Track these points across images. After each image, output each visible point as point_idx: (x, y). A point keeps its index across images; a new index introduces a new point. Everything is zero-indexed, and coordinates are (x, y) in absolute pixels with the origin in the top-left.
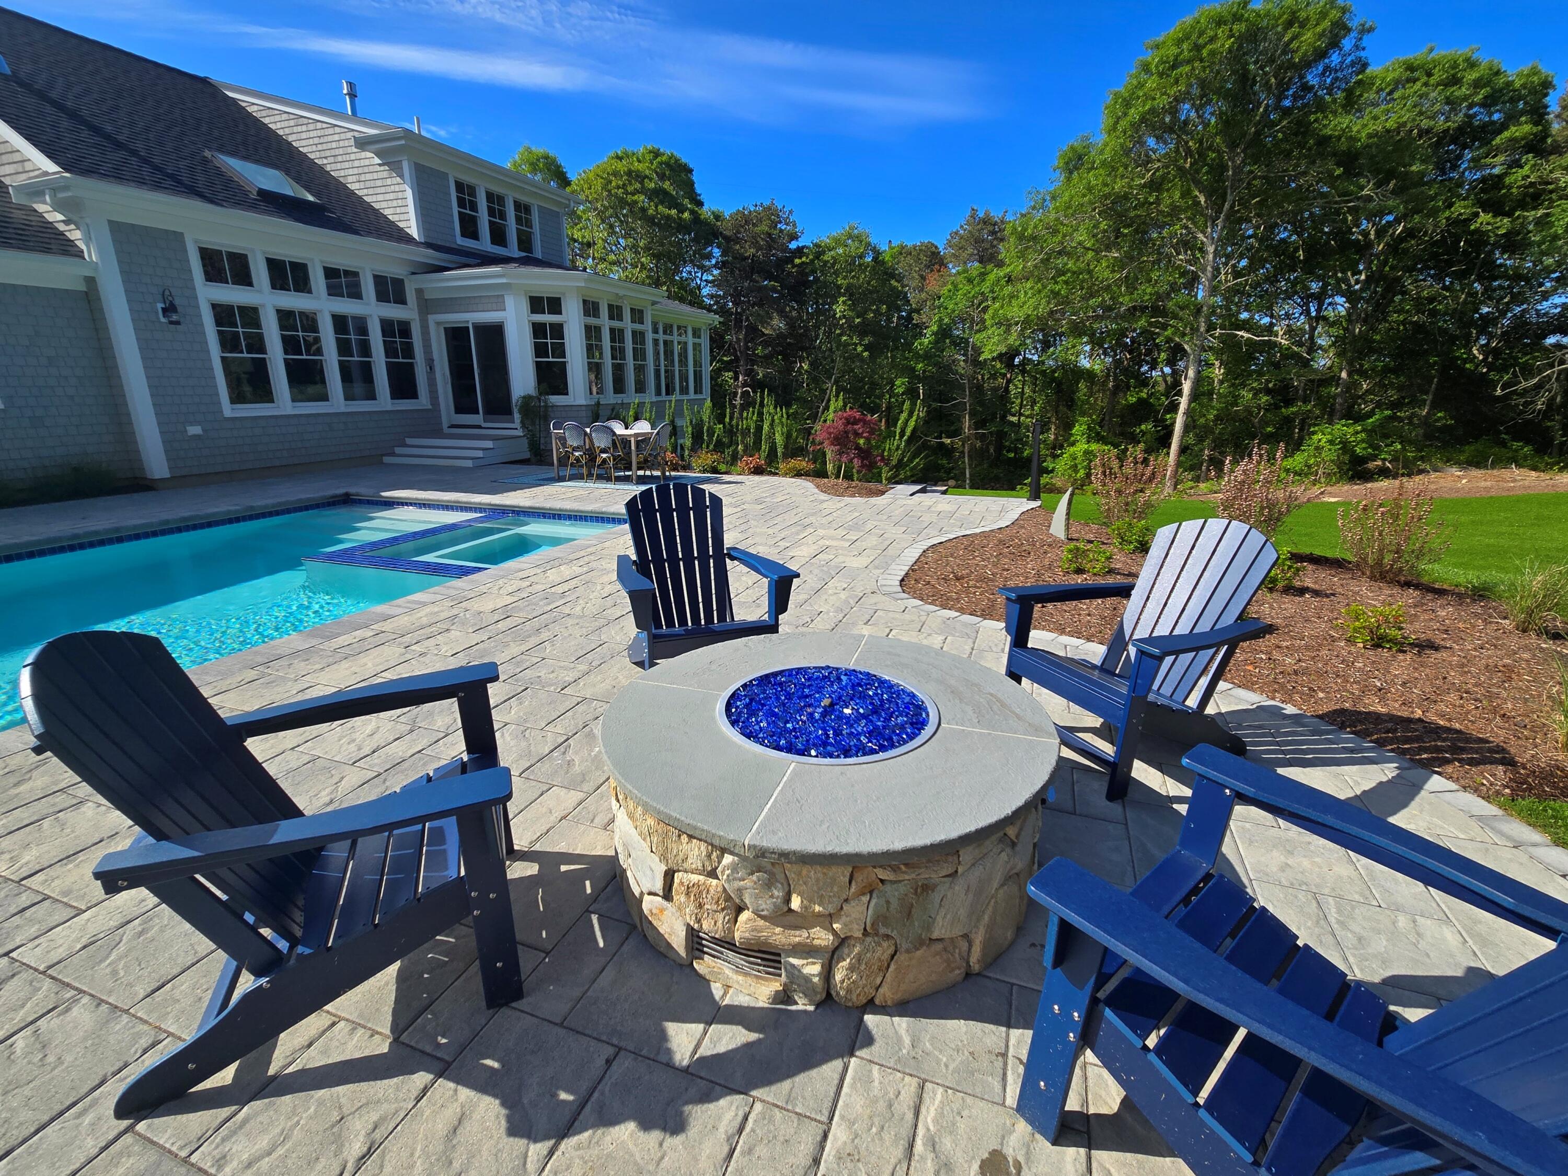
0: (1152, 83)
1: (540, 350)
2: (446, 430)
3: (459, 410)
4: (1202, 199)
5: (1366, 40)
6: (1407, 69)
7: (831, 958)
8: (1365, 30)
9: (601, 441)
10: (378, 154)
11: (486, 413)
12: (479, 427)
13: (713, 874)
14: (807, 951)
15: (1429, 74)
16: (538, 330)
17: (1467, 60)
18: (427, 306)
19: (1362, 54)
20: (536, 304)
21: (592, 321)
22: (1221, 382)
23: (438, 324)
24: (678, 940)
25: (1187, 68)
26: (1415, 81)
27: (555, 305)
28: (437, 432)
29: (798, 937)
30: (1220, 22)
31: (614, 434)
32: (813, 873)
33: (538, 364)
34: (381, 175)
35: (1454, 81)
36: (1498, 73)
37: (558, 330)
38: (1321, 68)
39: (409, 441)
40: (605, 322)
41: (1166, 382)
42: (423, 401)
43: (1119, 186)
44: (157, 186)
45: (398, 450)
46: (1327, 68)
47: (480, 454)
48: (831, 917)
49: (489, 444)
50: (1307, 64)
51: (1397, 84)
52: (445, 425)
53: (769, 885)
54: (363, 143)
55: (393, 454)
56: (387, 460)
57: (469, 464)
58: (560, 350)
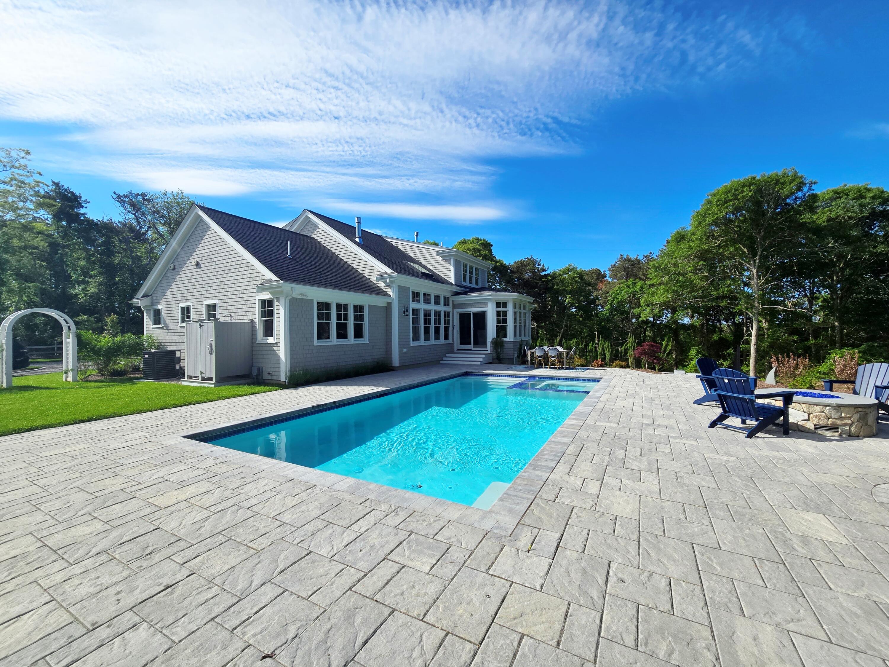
0: (715, 208)
1: (498, 322)
2: (456, 351)
3: (461, 343)
4: (745, 250)
5: (814, 187)
6: (834, 194)
7: (851, 425)
8: (812, 184)
9: (552, 353)
10: (441, 257)
11: (474, 344)
12: (471, 350)
13: (823, 412)
14: (846, 425)
15: (847, 195)
16: (498, 314)
17: (866, 189)
18: (455, 306)
19: (813, 192)
20: (499, 305)
21: (515, 310)
22: (768, 329)
23: (457, 312)
24: (812, 427)
25: (732, 203)
26: (840, 198)
27: (504, 305)
28: (453, 352)
29: (844, 422)
30: (743, 185)
31: (558, 351)
32: (847, 409)
33: (497, 326)
34: (442, 263)
35: (861, 197)
36: (883, 192)
37: (505, 313)
38: (794, 197)
39: (447, 355)
40: (518, 310)
41: (731, 329)
42: (450, 340)
43: (705, 247)
44: (409, 275)
45: (444, 359)
46: (796, 198)
47: (482, 360)
48: (850, 418)
49: (484, 356)
50: (787, 197)
51: (832, 199)
52: (456, 349)
53: (837, 412)
54: (438, 254)
55: (443, 360)
56: (441, 362)
57: (479, 363)
58: (505, 321)
